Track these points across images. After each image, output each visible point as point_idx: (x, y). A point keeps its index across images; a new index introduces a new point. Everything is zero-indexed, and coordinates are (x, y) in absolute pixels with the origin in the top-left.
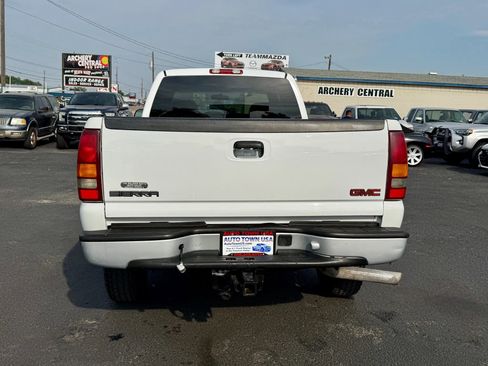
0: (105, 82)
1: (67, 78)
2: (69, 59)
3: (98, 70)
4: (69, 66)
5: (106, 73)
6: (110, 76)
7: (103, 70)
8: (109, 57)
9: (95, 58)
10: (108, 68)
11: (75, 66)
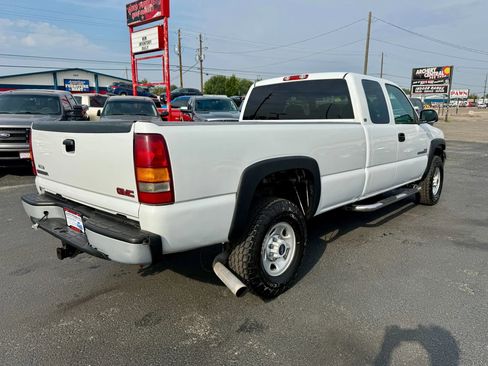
0: (446, 88)
1: (415, 88)
2: (418, 72)
3: (440, 79)
4: (417, 78)
5: (447, 81)
6: (450, 83)
7: (444, 79)
8: (451, 68)
9: (438, 69)
10: (449, 77)
11: (422, 77)
